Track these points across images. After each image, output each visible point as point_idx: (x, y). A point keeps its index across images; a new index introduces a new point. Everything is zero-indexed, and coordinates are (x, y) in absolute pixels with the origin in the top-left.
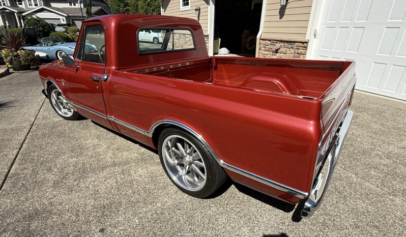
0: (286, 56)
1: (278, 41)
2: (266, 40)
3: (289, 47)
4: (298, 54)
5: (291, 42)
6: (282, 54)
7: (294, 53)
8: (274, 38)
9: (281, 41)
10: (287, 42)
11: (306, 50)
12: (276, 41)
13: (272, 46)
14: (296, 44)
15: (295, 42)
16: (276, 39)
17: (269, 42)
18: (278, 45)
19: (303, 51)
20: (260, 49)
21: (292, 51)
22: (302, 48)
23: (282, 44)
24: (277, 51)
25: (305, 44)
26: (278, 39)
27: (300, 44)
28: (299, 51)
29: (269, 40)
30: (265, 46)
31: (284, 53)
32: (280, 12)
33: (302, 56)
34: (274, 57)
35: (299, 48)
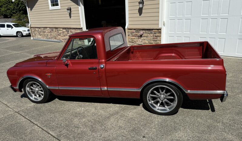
0: (148, 39)
1: (141, 29)
2: (132, 29)
3: (149, 33)
4: (156, 36)
5: (150, 30)
6: (145, 38)
7: (153, 36)
8: (138, 28)
9: (143, 29)
10: (147, 30)
11: (161, 33)
12: (139, 29)
13: (137, 33)
14: (154, 30)
15: (152, 30)
17: (134, 31)
18: (142, 32)
19: (159, 35)
20: (129, 36)
21: (152, 35)
22: (158, 33)
23: (144, 31)
24: (141, 36)
25: (160, 31)
26: (141, 28)
27: (156, 30)
29: (135, 29)
30: (132, 33)
31: (146, 37)
32: (139, 11)
33: (158, 38)
34: (140, 40)
35: (156, 33)
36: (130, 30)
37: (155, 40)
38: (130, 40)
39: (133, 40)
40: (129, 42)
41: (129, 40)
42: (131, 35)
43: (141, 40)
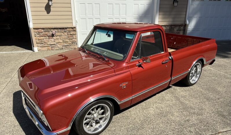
0: (62, 38)
1: (51, 28)
2: (39, 29)
3: (63, 32)
4: (71, 35)
5: (63, 28)
6: (58, 37)
7: (68, 35)
8: (47, 27)
9: (55, 29)
10: (60, 28)
11: (76, 32)
12: (49, 28)
13: (47, 33)
14: (68, 29)
15: (66, 28)
16: (49, 27)
17: (42, 30)
18: (54, 31)
19: (74, 33)
20: (35, 36)
21: (66, 34)
22: (73, 31)
23: (56, 30)
24: (53, 35)
25: (74, 29)
26: (52, 27)
27: (70, 29)
28: (72, 33)
29: (43, 29)
30: (39, 33)
31: (60, 36)
32: (46, 9)
33: (74, 36)
34: (51, 40)
35: (70, 31)
36: (36, 30)
37: (71, 38)
38: (38, 41)
39: (42, 41)
40: (37, 43)
41: (36, 41)
42: (38, 35)
43: (53, 40)
